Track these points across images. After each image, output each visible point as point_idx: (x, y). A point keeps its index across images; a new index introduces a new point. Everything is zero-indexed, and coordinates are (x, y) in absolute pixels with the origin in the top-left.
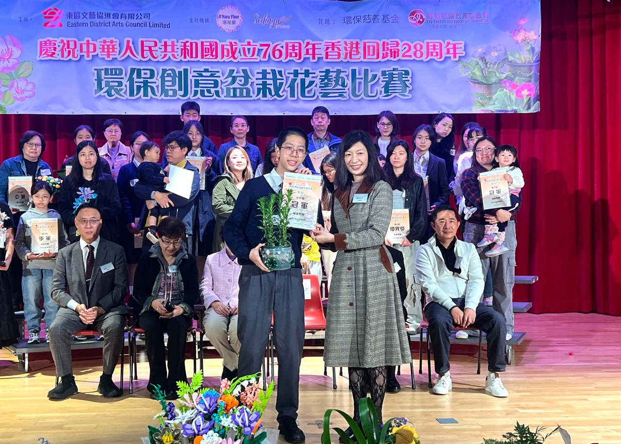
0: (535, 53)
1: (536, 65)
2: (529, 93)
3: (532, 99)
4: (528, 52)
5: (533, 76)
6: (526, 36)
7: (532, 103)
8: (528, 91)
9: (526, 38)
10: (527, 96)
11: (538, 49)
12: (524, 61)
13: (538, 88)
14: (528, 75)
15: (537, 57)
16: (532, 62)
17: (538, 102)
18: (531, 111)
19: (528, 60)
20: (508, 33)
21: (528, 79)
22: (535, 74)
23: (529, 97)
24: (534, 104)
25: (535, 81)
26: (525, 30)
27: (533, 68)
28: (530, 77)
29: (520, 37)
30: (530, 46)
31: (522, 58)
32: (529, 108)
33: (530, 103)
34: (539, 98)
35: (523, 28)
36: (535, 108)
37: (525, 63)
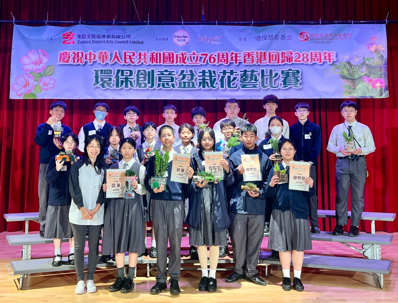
0: (384, 59)
1: (384, 67)
2: (380, 85)
3: (383, 89)
4: (378, 59)
5: (383, 74)
6: (377, 48)
7: (383, 92)
8: (380, 83)
9: (377, 49)
10: (380, 87)
11: (386, 56)
12: (376, 64)
13: (387, 82)
14: (380, 73)
15: (385, 62)
16: (382, 65)
17: (388, 91)
18: (383, 96)
19: (379, 63)
20: (365, 46)
21: (380, 76)
22: (384, 73)
23: (381, 88)
24: (385, 92)
25: (385, 77)
26: (376, 44)
27: (383, 68)
28: (381, 74)
29: (373, 49)
30: (380, 54)
31: (375, 62)
32: (381, 95)
33: (382, 92)
34: (388, 88)
35: (375, 42)
36: (385, 95)
37: (377, 65)
